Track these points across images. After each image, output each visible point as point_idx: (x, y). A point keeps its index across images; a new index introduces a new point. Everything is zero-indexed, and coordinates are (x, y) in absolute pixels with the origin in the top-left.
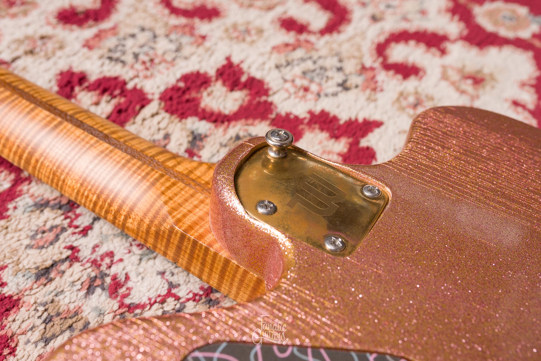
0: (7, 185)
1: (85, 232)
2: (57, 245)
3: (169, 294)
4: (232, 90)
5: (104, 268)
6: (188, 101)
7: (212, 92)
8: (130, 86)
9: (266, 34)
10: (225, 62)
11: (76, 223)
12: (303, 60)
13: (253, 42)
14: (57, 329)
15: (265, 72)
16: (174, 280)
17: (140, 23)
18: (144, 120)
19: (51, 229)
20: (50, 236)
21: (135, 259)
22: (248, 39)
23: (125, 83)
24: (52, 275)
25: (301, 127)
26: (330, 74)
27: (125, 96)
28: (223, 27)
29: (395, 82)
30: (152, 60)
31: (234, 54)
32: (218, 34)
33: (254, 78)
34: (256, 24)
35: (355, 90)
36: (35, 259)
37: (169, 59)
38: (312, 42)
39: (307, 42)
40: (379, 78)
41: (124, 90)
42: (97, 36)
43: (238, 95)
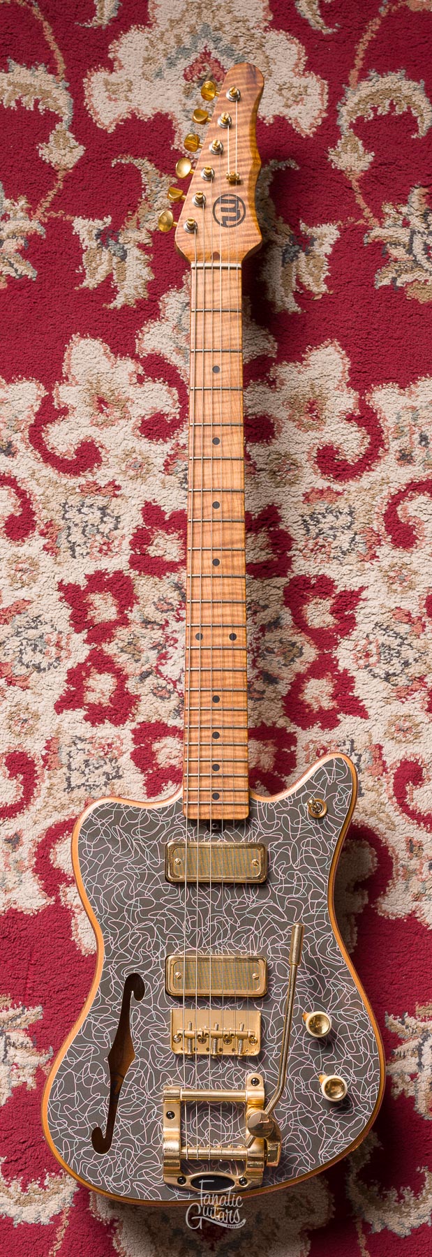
0: (177, 560)
1: (179, 619)
2: (164, 614)
3: (174, 683)
4: (332, 613)
5: (167, 644)
6: (302, 596)
7: (320, 604)
8: (290, 554)
9: (411, 593)
10: (357, 589)
11: (180, 612)
12: (397, 635)
13: (395, 591)
14: (129, 650)
15: (367, 620)
17: (357, 504)
18: (269, 585)
19: (170, 604)
20: (166, 607)
21: (182, 653)
22: (394, 587)
23: (290, 550)
24: (148, 626)
25: (329, 673)
26: (395, 661)
27: (279, 558)
28: (395, 560)
29: (419, 706)
30: (323, 546)
31: (371, 589)
32: (385, 563)
33: (354, 618)
34: (417, 579)
35: (390, 686)
36: (151, 612)
37: (332, 555)
38: (427, 629)
39: (424, 626)
40: (416, 694)
41: (284, 553)
42: (322, 492)
43: (330, 619)
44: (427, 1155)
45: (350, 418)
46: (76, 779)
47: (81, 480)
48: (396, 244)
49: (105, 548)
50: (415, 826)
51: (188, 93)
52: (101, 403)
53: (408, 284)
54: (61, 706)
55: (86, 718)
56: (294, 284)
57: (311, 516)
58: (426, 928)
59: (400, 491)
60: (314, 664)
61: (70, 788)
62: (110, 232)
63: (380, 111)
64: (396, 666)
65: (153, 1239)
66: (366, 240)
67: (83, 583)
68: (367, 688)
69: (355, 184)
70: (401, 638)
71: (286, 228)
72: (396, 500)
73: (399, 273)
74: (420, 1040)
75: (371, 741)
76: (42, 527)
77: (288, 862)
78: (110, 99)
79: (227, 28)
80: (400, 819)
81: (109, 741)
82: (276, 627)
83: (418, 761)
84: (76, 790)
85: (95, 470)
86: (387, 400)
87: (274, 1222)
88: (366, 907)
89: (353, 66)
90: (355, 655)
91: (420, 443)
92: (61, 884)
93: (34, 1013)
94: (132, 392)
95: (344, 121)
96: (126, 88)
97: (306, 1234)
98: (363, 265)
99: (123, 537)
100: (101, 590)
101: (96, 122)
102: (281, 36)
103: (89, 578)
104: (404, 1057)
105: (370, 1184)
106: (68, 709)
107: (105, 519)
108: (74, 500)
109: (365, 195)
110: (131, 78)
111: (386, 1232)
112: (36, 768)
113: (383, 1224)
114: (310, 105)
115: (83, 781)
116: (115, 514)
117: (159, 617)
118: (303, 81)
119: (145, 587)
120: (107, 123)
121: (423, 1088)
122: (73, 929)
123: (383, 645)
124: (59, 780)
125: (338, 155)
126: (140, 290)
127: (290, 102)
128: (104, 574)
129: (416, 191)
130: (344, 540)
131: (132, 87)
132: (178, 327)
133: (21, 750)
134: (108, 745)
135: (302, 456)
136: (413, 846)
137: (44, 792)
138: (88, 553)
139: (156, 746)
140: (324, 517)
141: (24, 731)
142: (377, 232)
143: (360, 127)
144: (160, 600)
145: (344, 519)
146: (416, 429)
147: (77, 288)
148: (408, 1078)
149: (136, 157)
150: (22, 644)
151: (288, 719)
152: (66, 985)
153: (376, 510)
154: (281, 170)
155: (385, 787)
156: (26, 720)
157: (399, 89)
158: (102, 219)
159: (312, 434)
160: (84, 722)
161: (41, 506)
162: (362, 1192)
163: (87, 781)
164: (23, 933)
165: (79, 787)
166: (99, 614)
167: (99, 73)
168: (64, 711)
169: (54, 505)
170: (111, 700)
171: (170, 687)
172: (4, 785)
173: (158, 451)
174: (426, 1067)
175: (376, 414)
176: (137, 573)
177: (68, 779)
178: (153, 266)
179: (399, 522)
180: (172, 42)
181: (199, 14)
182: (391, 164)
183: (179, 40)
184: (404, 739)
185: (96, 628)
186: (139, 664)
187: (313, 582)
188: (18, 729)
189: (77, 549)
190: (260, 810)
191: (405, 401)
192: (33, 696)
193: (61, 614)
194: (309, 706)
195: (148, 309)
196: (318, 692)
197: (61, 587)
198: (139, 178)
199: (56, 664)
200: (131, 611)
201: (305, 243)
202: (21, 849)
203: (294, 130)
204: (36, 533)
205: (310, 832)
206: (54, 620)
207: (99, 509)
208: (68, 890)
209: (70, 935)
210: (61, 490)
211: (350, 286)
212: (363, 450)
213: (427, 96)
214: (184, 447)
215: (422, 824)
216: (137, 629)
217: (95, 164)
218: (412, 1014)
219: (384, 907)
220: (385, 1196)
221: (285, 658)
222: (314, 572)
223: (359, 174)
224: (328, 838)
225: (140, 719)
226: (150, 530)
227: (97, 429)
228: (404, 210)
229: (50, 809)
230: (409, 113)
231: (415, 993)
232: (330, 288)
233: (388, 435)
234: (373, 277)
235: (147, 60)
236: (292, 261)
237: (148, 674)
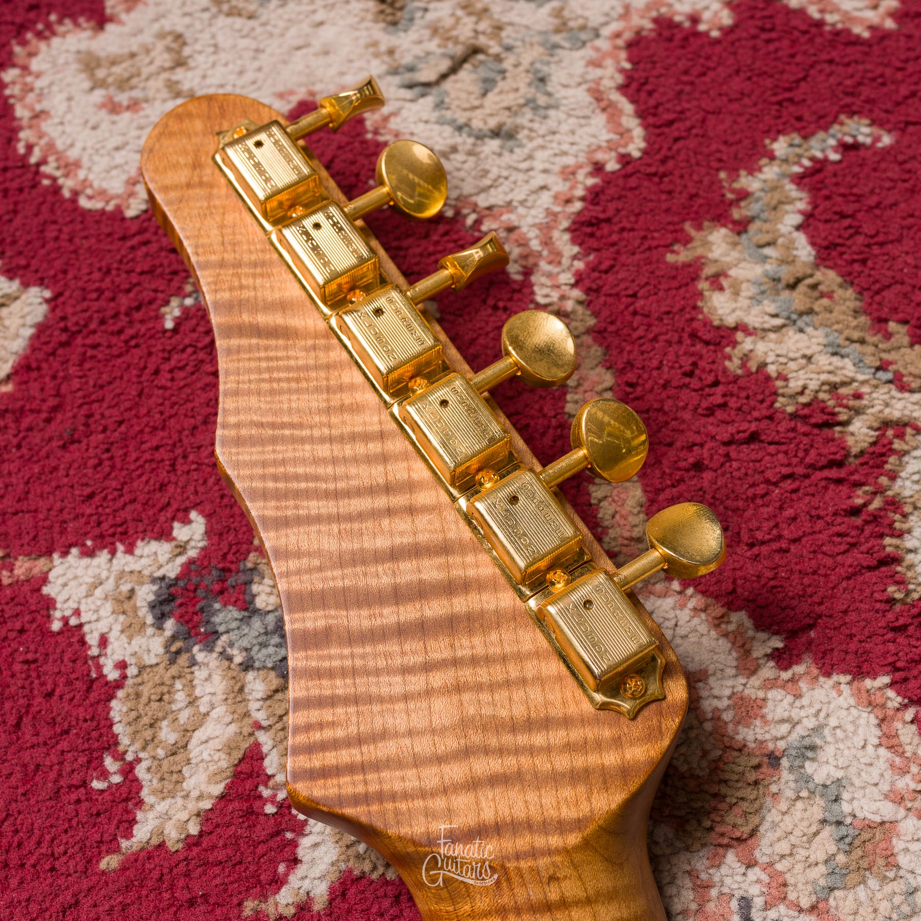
78: (114, 108)
96: (164, 59)
101: (76, 194)
110: (175, 22)
120: (116, 186)
131: (187, 51)
147: (110, 862)
154: (826, 160)
158: (165, 534)
167: (56, 41)
203: (820, 24)
217: (95, 338)
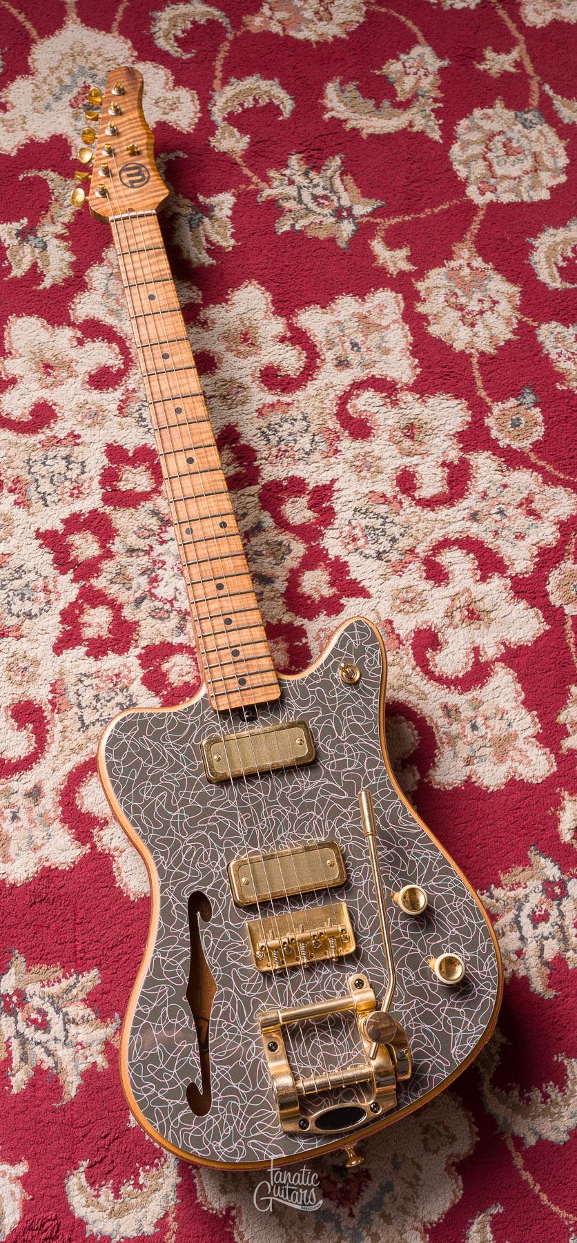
0: (149, 489)
1: (163, 542)
2: (146, 540)
3: (171, 602)
4: (309, 509)
5: (156, 567)
6: (277, 498)
7: (297, 502)
8: (256, 464)
9: (380, 476)
10: (328, 483)
11: (162, 535)
12: (378, 516)
13: (365, 478)
14: (119, 580)
15: (344, 509)
16: (178, 596)
17: (308, 410)
18: (244, 495)
19: (151, 530)
20: (147, 533)
21: (172, 573)
22: (363, 474)
23: (255, 460)
24: (134, 554)
25: (322, 563)
26: (382, 539)
27: (247, 469)
28: (358, 451)
29: (417, 576)
30: (286, 451)
31: (341, 480)
32: (349, 455)
33: (333, 509)
34: (382, 463)
35: (383, 563)
36: (133, 541)
37: (297, 457)
38: (404, 505)
39: (401, 503)
40: (411, 566)
41: (250, 464)
42: (273, 405)
43: (309, 514)
44: (560, 1039)
45: (283, 340)
46: (89, 717)
47: (41, 437)
48: (288, 198)
49: (76, 492)
50: (447, 691)
51: (76, 117)
52: (47, 367)
53: (305, 227)
54: (59, 648)
55: (88, 654)
56: (204, 243)
57: (268, 427)
58: (486, 791)
59: (345, 392)
60: (305, 558)
61: (84, 727)
62: (28, 230)
63: (246, 105)
64: (385, 544)
65: (281, 1220)
66: (260, 200)
67: (60, 527)
68: (361, 569)
69: (239, 160)
70: (382, 517)
71: (187, 201)
72: (344, 400)
73: (296, 220)
74: (514, 911)
75: (379, 618)
76: (10, 484)
77: (334, 736)
79: (100, 66)
80: (429, 687)
81: (116, 671)
82: (259, 531)
83: (431, 626)
84: (91, 727)
85: (52, 425)
86: (312, 320)
87: (414, 1163)
88: (420, 783)
89: (215, 77)
90: (342, 541)
91: (352, 349)
92: (94, 828)
93: (91, 979)
94: (74, 354)
95: (217, 116)
97: (454, 1168)
98: (262, 219)
99: (91, 479)
100: (79, 531)
102: (148, 66)
103: (65, 521)
104: (504, 934)
105: (508, 1090)
106: (67, 648)
107: (70, 466)
108: (38, 455)
109: (250, 167)
111: (542, 1143)
112: (45, 714)
113: (536, 1133)
114: (184, 110)
115: (97, 716)
116: (80, 460)
117: (142, 544)
118: (175, 94)
119: (122, 519)
121: (533, 964)
122: (116, 874)
123: (367, 527)
124: (72, 721)
125: (218, 141)
126: (65, 271)
127: (167, 111)
128: (79, 515)
129: (293, 157)
130: (305, 442)
132: (107, 294)
133: (25, 699)
134: (116, 675)
135: (247, 379)
136: (448, 711)
137: (58, 737)
138: (60, 500)
139: (165, 667)
140: (281, 426)
141: (25, 679)
142: (267, 192)
143: (231, 119)
144: (140, 528)
145: (300, 425)
146: (346, 339)
148: (514, 957)
149: (40, 170)
150: (8, 596)
151: (292, 614)
152: (120, 938)
153: (328, 411)
155: (405, 659)
156: (25, 669)
157: (259, 87)
159: (252, 359)
160: (86, 657)
161: (5, 467)
162: (503, 1101)
163: (101, 715)
164: (62, 891)
165: (93, 724)
166: (82, 553)
168: (64, 652)
169: (17, 463)
170: (110, 631)
171: (168, 607)
172: (14, 738)
173: (110, 399)
174: (530, 940)
175: (305, 333)
176: (112, 508)
177: (81, 719)
178: (72, 249)
179: (351, 418)
180: (55, 83)
181: (74, 60)
182: (266, 141)
183: (60, 81)
184: (411, 610)
185: (81, 566)
186: (131, 592)
187: (285, 483)
188: (18, 678)
189: (48, 498)
190: (291, 688)
191: (328, 318)
192: (29, 643)
193: (44, 560)
194: (309, 597)
195: (76, 283)
196: (315, 582)
197: (39, 535)
198: (46, 186)
199: (47, 608)
200: (113, 544)
201: (207, 211)
202: (43, 801)
204: (5, 491)
205: (348, 699)
206: (37, 567)
207: (63, 458)
208: (102, 833)
209: (114, 881)
210: (21, 449)
211: (255, 237)
212: (302, 364)
213: (283, 89)
214: (134, 391)
215: (453, 688)
216: (123, 559)
218: (498, 884)
219: (438, 778)
220: (529, 1099)
221: (275, 558)
222: (284, 475)
223: (240, 153)
224: (369, 702)
225: (143, 643)
226: (116, 468)
227: (47, 390)
228: (287, 172)
229: (67, 752)
230: (271, 103)
231: (494, 862)
232: (237, 240)
233: (321, 347)
234: (273, 226)
235: (35, 99)
236: (198, 226)
237: (142, 599)
